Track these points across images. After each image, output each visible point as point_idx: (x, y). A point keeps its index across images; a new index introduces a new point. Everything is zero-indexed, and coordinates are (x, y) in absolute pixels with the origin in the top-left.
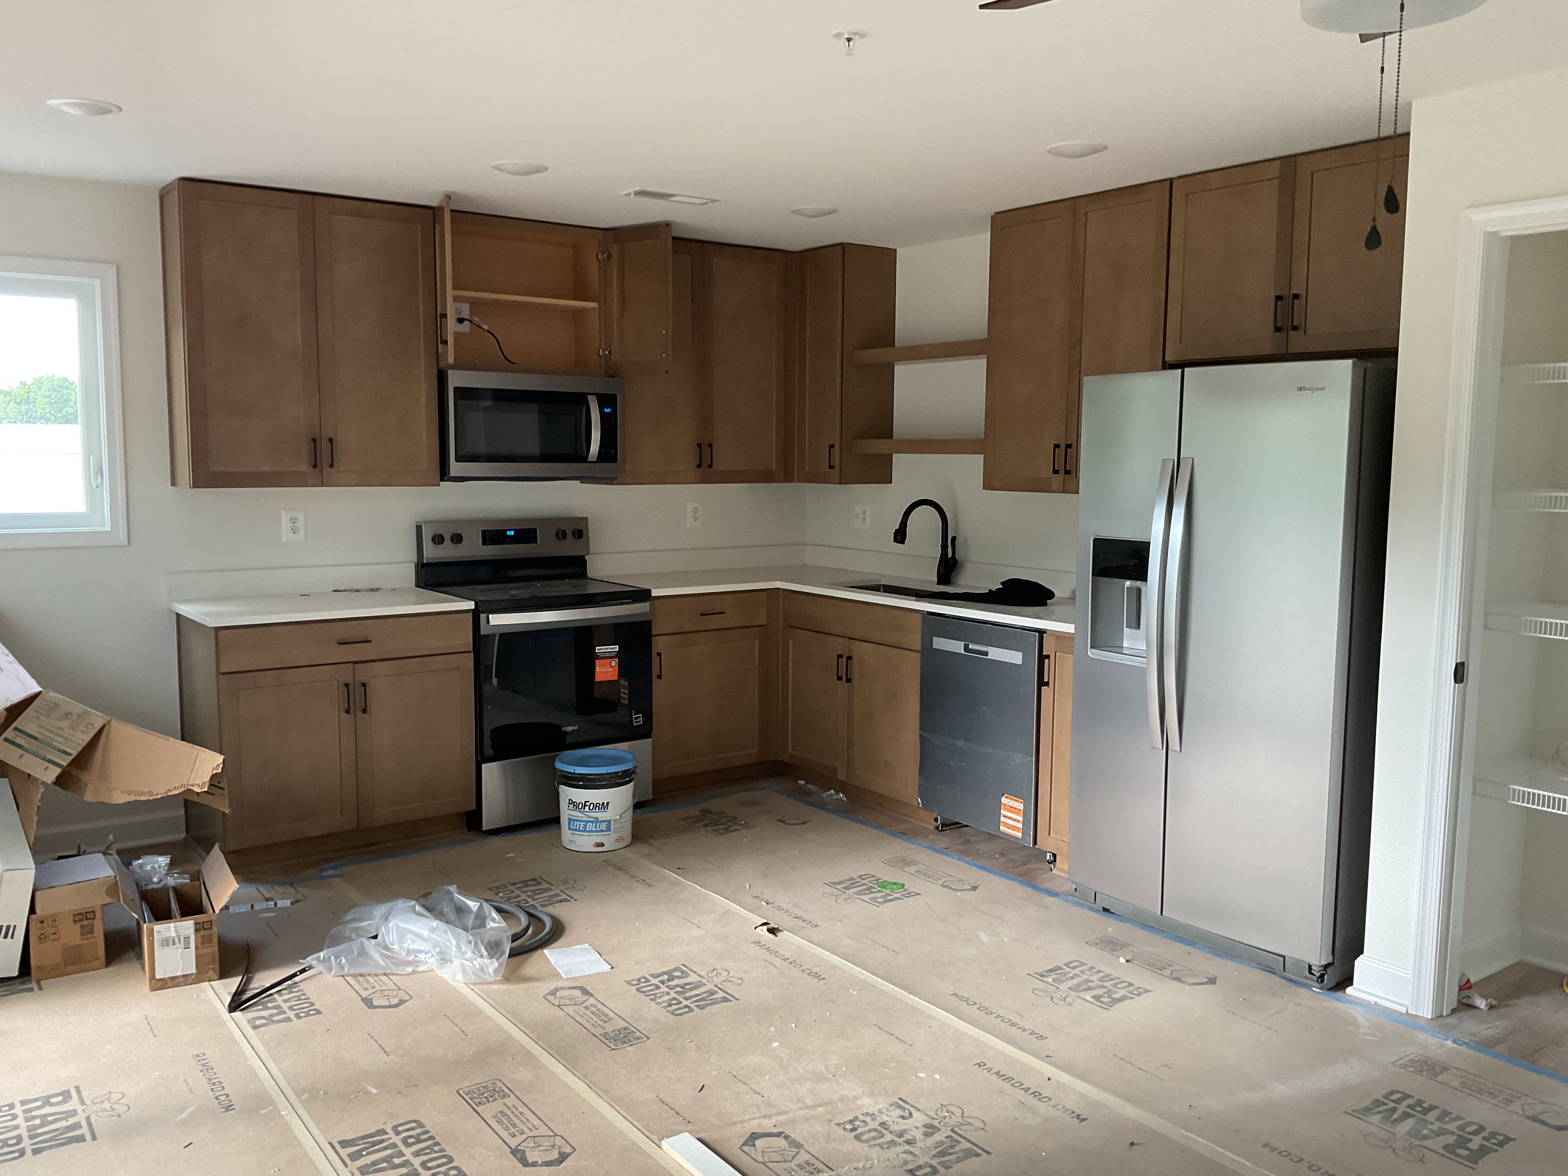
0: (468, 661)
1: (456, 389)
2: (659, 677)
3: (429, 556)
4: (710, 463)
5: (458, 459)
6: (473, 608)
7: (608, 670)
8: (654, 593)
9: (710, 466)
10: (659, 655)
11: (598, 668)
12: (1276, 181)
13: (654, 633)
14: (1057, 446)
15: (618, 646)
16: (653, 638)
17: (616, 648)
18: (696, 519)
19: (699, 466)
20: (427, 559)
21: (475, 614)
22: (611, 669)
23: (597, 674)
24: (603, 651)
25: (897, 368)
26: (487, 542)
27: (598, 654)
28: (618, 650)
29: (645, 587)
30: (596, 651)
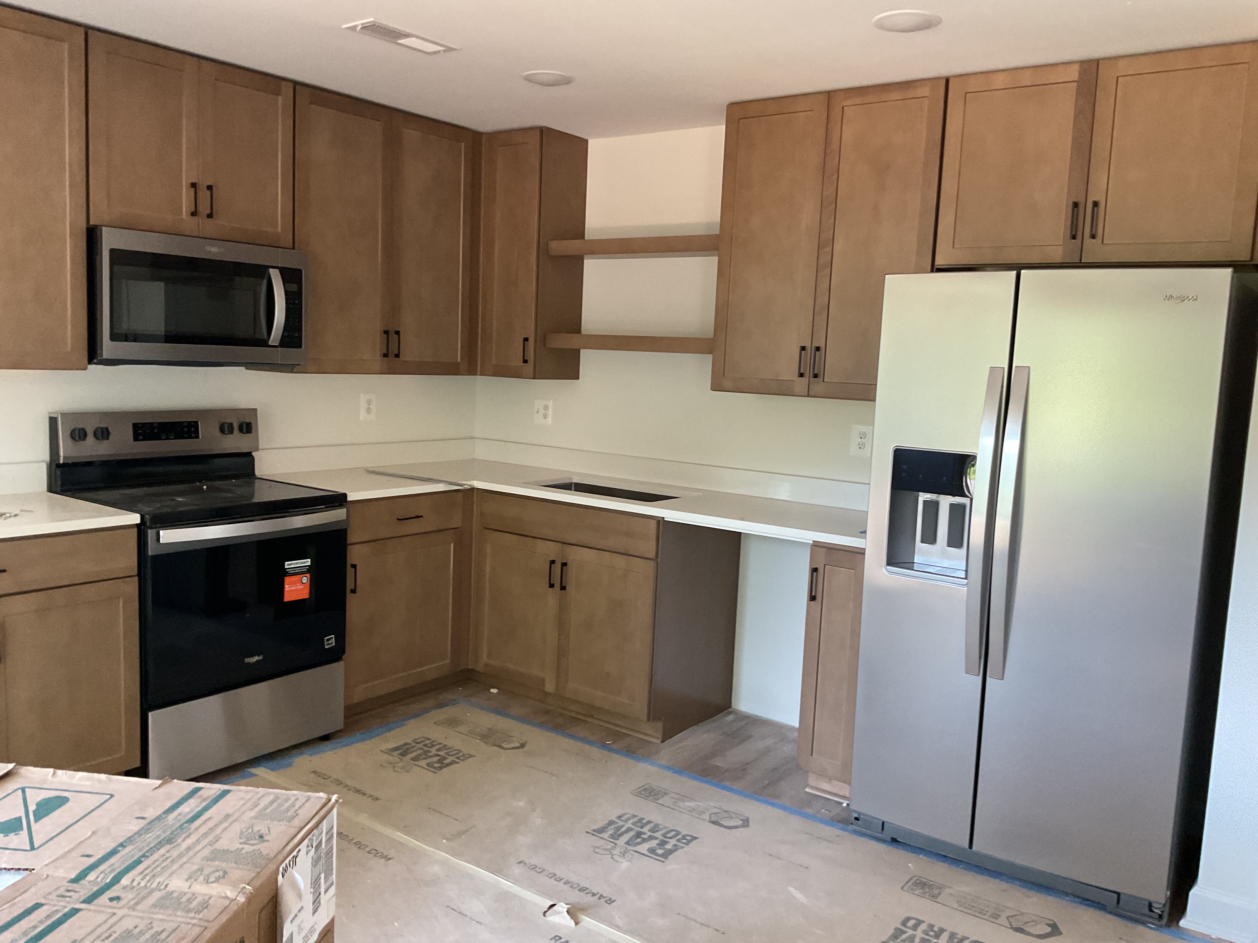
0: (132, 588)
1: (112, 251)
2: (354, 591)
3: (68, 455)
4: (397, 353)
5: (114, 337)
6: (138, 521)
7: (298, 587)
8: (349, 499)
9: (397, 356)
10: (354, 566)
11: (287, 586)
12: (1075, 84)
13: (348, 542)
14: (803, 348)
15: (309, 560)
16: (349, 547)
17: (308, 562)
18: (369, 411)
19: (385, 355)
20: (64, 458)
21: (141, 529)
22: (302, 587)
23: (285, 594)
24: (293, 566)
25: (586, 262)
26: (141, 437)
27: (287, 570)
28: (309, 564)
29: (341, 490)
30: (286, 567)
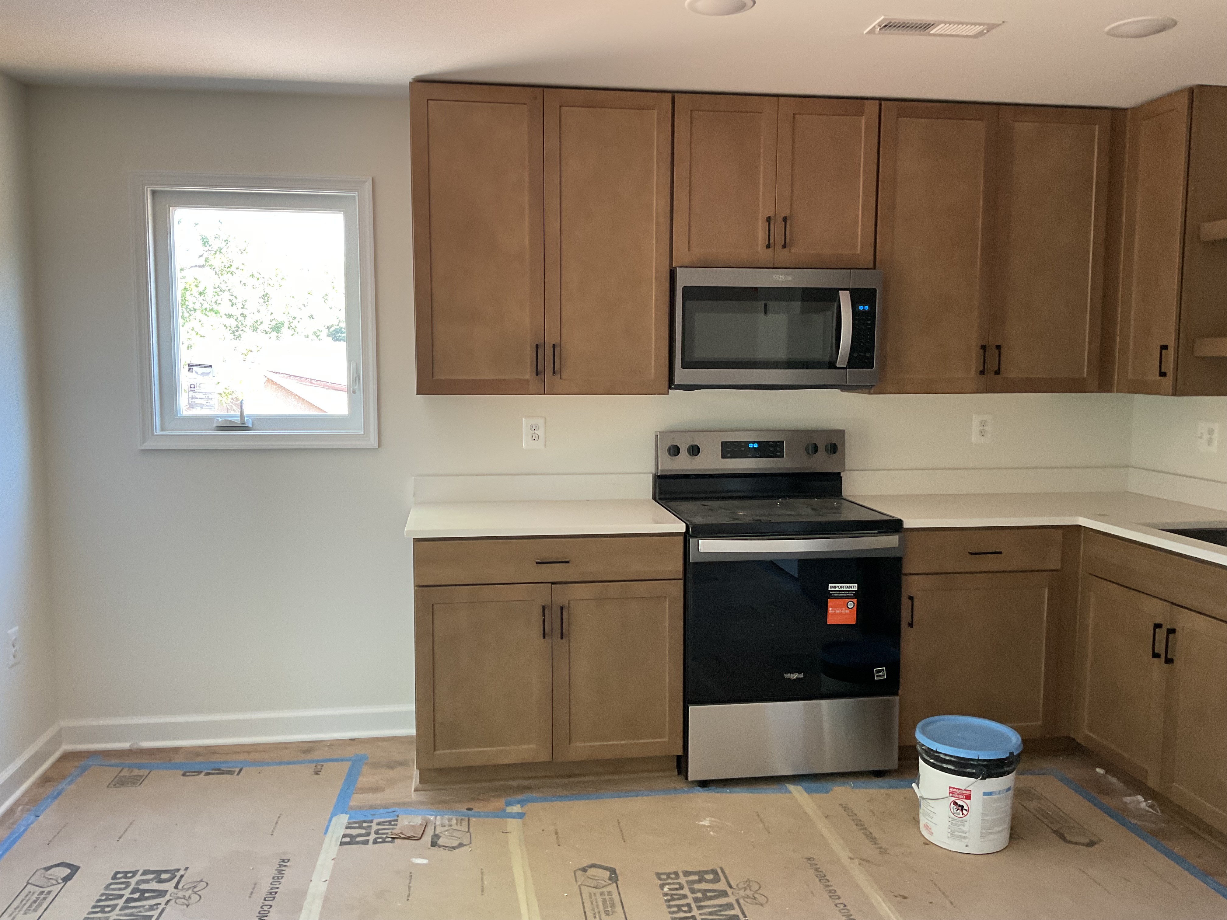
0: (677, 590)
1: (685, 289)
2: (911, 625)
3: (666, 468)
4: (997, 369)
5: (686, 365)
6: (684, 530)
7: (844, 612)
8: (906, 525)
9: (997, 372)
10: (911, 598)
11: (830, 609)
13: (905, 570)
15: (856, 585)
16: (904, 578)
17: (855, 587)
18: (982, 434)
19: (982, 373)
20: (663, 471)
21: (685, 537)
22: (848, 612)
23: (829, 617)
24: (837, 589)
26: (729, 455)
27: (831, 592)
28: (856, 589)
29: (897, 515)
30: (829, 589)
